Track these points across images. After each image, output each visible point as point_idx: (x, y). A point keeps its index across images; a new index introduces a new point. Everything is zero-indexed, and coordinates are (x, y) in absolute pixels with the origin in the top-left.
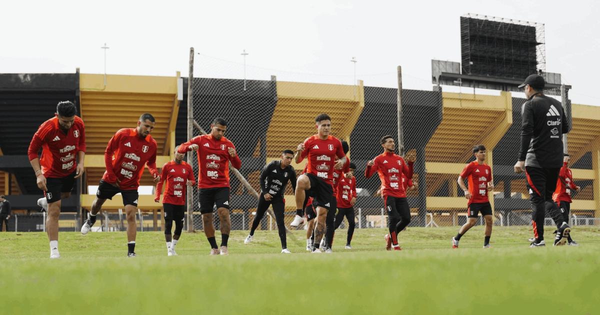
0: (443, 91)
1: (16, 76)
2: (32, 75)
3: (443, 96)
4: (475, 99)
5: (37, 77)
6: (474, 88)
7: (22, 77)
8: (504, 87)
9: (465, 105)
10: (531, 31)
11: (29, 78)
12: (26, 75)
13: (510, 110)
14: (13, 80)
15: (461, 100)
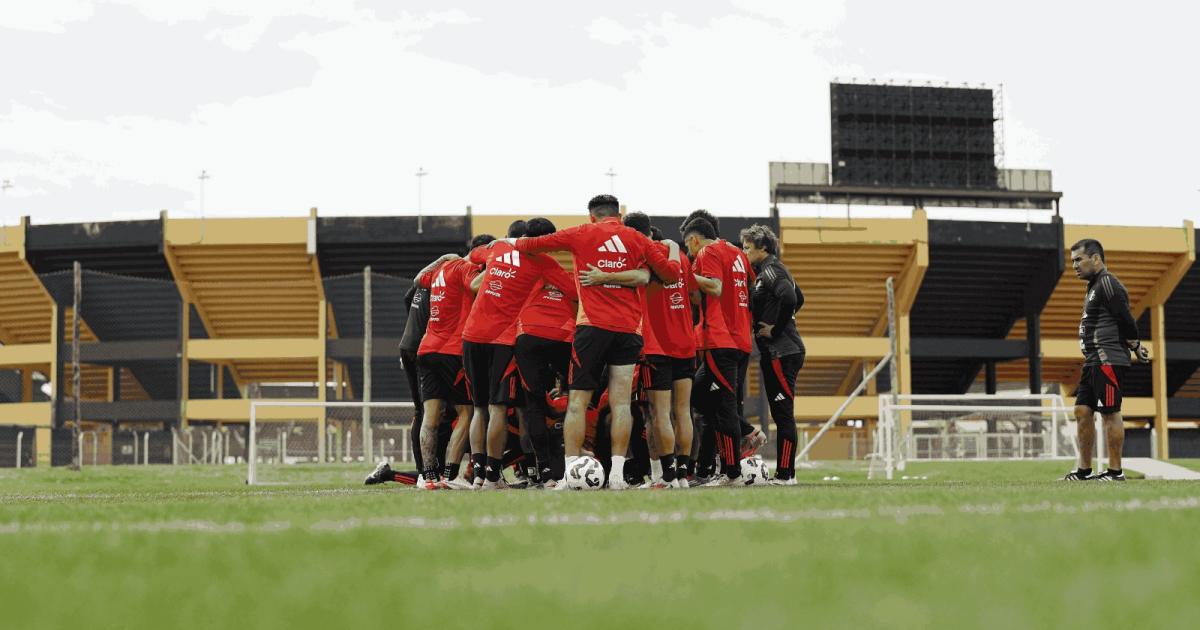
0: (782, 214)
1: (79, 227)
2: (101, 225)
3: (782, 224)
4: (849, 226)
5: (108, 227)
6: (849, 204)
7: (87, 227)
8: (916, 200)
9: (829, 238)
10: (984, 98)
11: (97, 229)
12: (93, 225)
13: (923, 242)
14: (76, 232)
15: (819, 229)
